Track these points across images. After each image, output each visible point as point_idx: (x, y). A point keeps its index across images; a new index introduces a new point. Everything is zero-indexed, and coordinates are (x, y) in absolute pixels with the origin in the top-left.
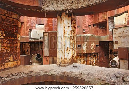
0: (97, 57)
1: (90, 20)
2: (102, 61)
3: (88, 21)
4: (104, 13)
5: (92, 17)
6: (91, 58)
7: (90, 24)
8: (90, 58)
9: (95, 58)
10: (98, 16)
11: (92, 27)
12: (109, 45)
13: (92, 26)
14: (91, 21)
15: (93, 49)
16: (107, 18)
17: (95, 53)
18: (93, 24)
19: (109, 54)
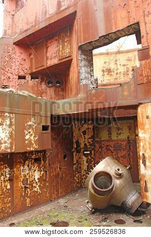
0: (43, 162)
1: (22, 63)
2: (58, 174)
3: (17, 64)
4: (64, 42)
5: (30, 55)
6: (26, 167)
7: (22, 74)
8: (22, 168)
9: (40, 168)
10: (45, 51)
11: (28, 81)
12: (74, 127)
13: (28, 78)
14: (27, 66)
15: (32, 138)
16: (71, 52)
17: (37, 152)
18: (30, 74)
19: (74, 154)
